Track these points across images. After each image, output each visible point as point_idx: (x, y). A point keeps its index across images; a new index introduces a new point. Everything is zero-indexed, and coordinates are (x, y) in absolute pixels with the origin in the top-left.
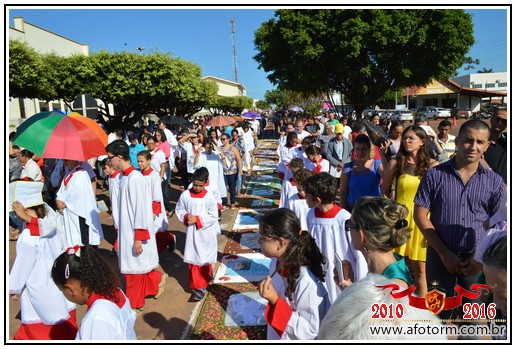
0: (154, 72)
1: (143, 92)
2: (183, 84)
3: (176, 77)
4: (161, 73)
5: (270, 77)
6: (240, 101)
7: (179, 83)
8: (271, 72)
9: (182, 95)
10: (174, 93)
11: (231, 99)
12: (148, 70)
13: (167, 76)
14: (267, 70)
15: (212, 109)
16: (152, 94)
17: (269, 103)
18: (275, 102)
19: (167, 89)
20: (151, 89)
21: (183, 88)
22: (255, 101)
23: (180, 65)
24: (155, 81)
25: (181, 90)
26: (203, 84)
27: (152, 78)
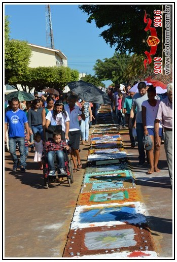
5: (105, 35)
6: (61, 73)
8: (106, 27)
11: (48, 70)
17: (101, 78)
18: (110, 77)
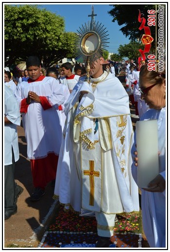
0: (25, 21)
1: (15, 38)
2: (48, 32)
3: (43, 25)
4: (30, 22)
7: (45, 31)
9: (48, 42)
10: (41, 40)
12: (19, 19)
13: (35, 24)
14: (120, 24)
15: (73, 60)
16: (23, 40)
19: (35, 36)
20: (22, 36)
21: (49, 35)
22: (110, 54)
23: (46, 15)
24: (26, 28)
25: (47, 37)
26: (66, 35)
27: (23, 26)
